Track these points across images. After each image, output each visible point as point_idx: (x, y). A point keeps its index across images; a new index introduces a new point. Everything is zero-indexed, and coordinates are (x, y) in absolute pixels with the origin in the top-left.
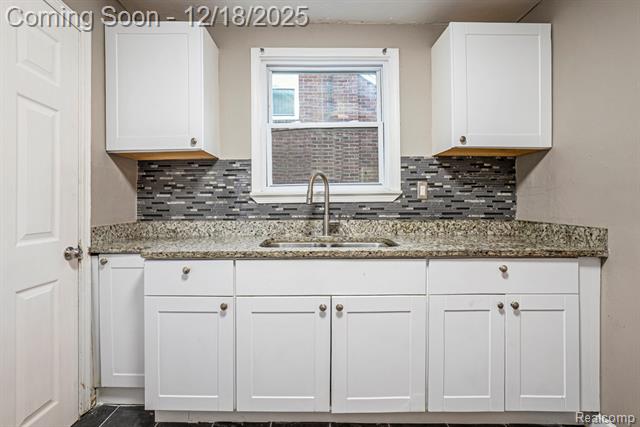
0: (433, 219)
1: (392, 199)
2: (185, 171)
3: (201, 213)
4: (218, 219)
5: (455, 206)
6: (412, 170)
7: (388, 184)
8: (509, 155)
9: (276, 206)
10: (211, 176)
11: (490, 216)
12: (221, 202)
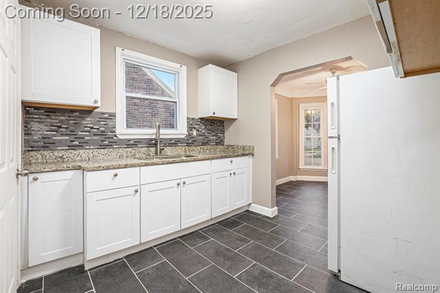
0: (199, 146)
1: (183, 136)
2: (69, 116)
3: (82, 144)
4: (93, 149)
5: (206, 139)
6: (192, 124)
7: (181, 130)
8: (223, 120)
9: (129, 140)
10: (88, 121)
11: (217, 144)
12: (96, 138)
